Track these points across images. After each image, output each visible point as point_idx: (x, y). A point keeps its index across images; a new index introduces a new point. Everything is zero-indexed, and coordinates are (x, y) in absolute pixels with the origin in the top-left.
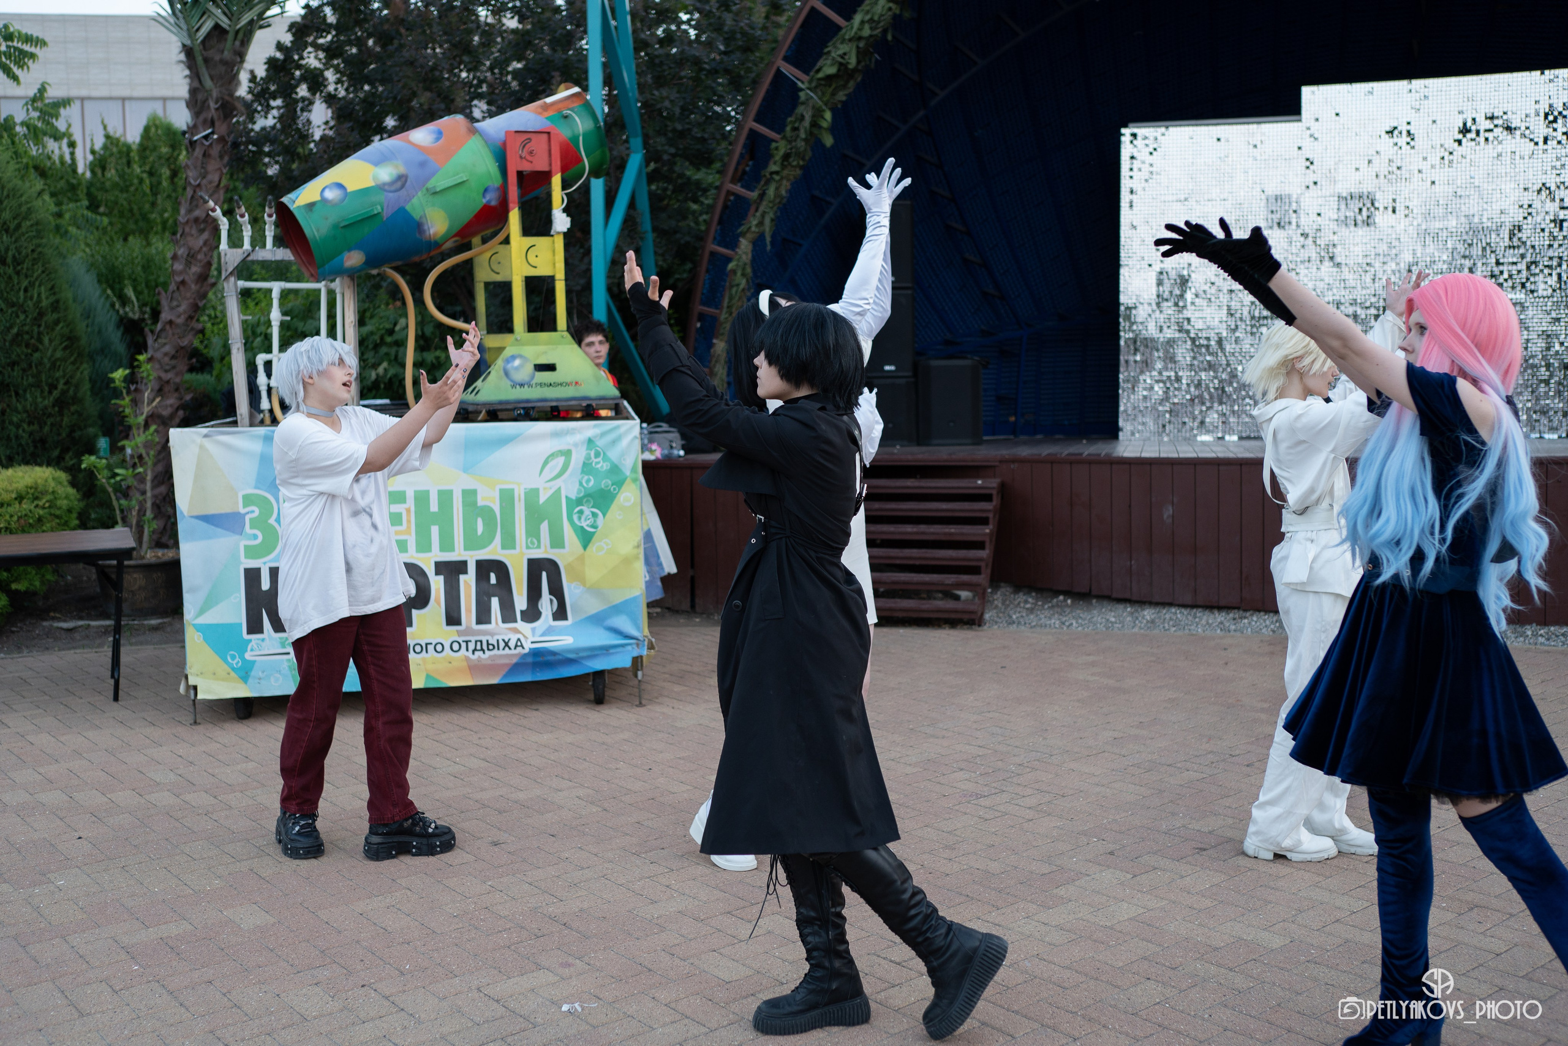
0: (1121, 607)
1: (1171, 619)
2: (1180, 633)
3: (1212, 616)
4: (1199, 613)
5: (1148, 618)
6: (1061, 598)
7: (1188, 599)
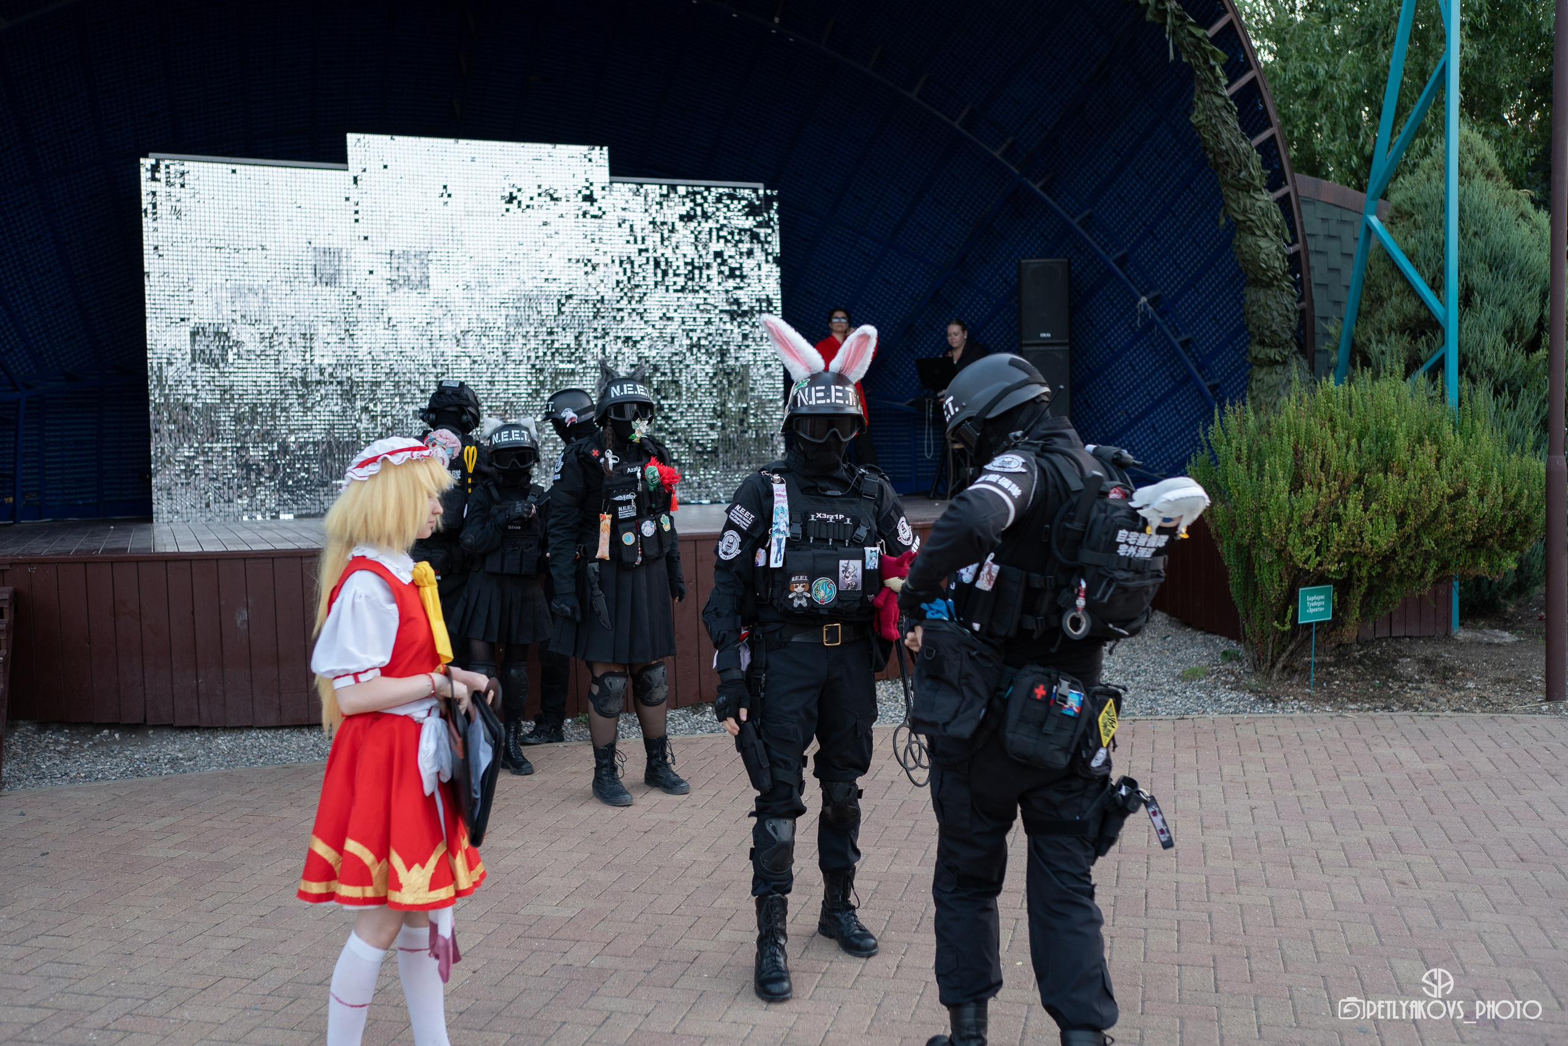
0: (186, 736)
6: (106, 732)
7: (272, 720)
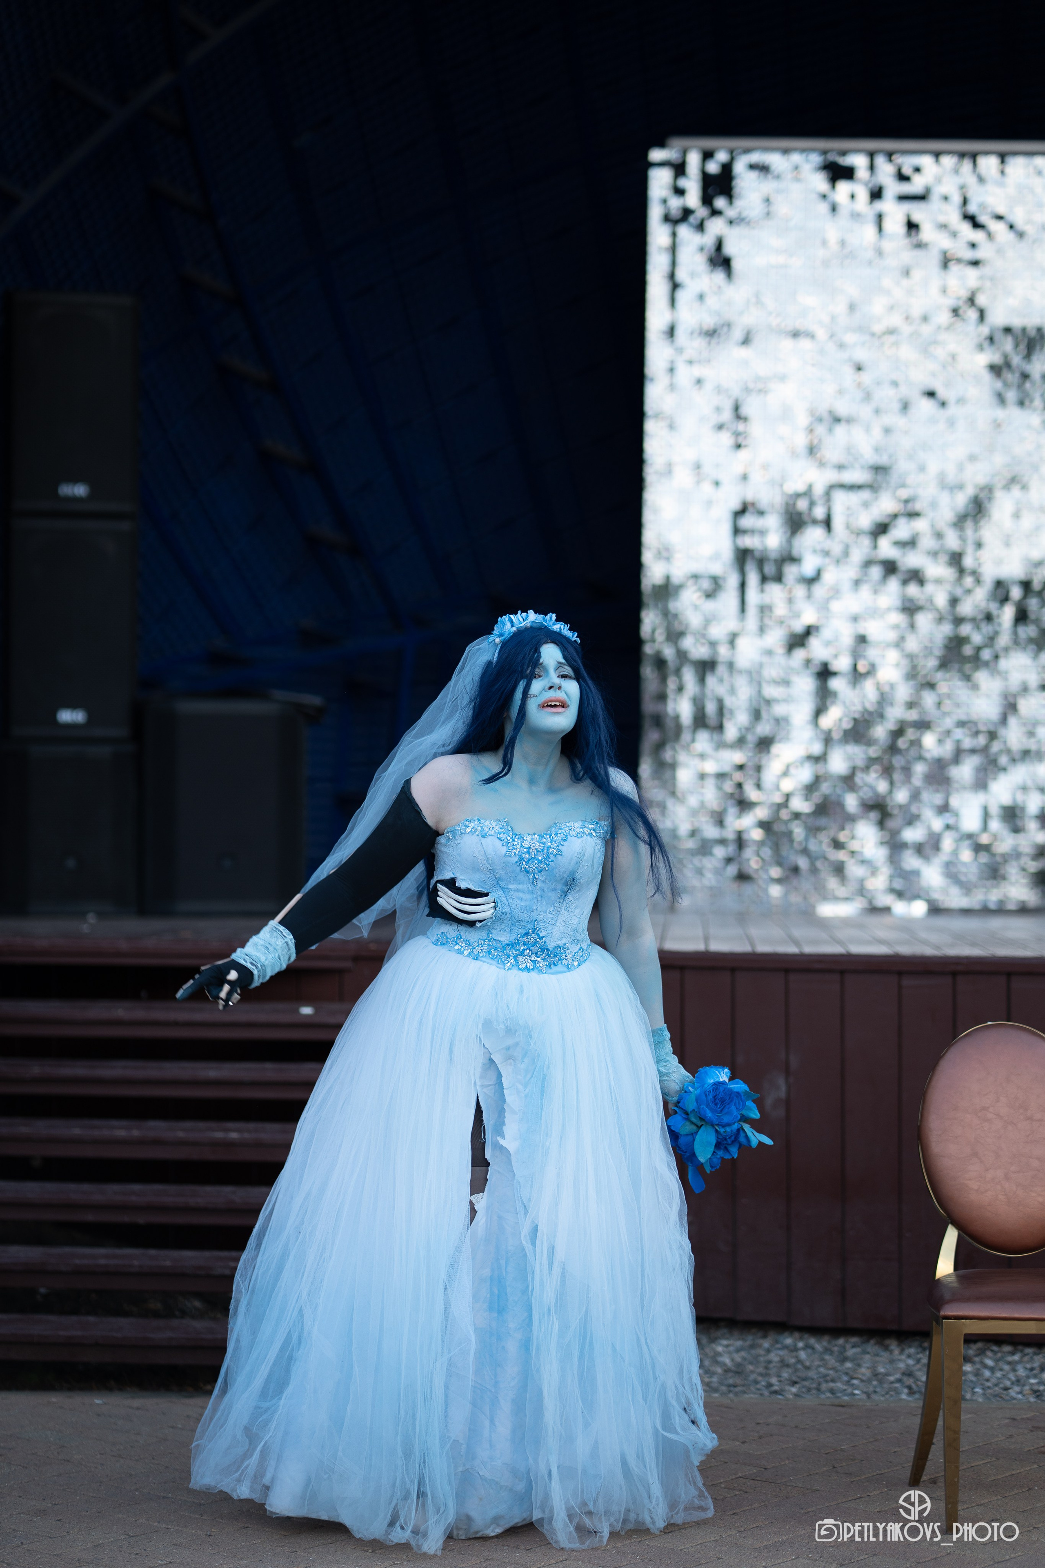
1: (784, 1364)
2: (809, 1400)
3: (885, 1355)
4: (851, 1347)
5: (727, 1360)
